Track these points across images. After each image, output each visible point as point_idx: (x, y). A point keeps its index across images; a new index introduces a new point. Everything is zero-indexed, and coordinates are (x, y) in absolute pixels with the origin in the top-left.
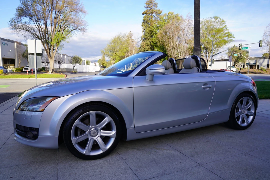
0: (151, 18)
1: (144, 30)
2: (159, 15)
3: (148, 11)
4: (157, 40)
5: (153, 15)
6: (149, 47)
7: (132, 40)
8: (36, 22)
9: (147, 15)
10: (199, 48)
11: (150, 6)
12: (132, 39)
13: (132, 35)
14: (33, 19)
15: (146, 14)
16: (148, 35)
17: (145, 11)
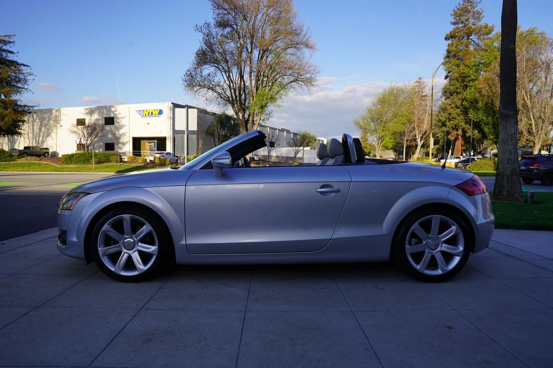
0: (467, 46)
1: (449, 73)
2: (486, 37)
3: (457, 31)
4: (478, 95)
5: (471, 38)
6: (459, 110)
7: (423, 96)
8: (226, 74)
9: (457, 39)
10: (511, 113)
11: (463, 19)
12: (424, 94)
13: (423, 86)
14: (221, 67)
15: (455, 38)
16: (458, 85)
17: (451, 32)
